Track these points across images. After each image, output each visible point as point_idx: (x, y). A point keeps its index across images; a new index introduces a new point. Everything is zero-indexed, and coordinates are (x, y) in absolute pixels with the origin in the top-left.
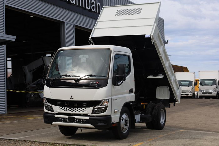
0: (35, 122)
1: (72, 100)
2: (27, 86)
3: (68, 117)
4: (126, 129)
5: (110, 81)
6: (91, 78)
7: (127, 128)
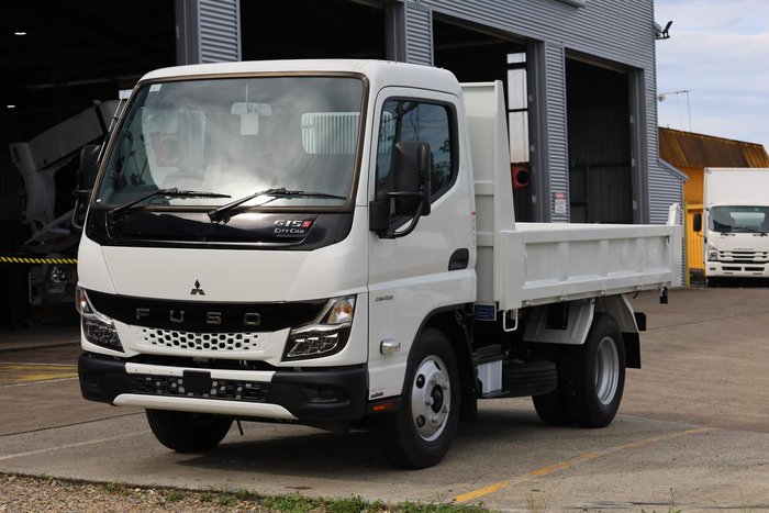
0: (56, 392)
1: (197, 298)
2: (30, 234)
3: (181, 374)
4: (436, 424)
5: (361, 217)
6: (281, 202)
7: (442, 419)
